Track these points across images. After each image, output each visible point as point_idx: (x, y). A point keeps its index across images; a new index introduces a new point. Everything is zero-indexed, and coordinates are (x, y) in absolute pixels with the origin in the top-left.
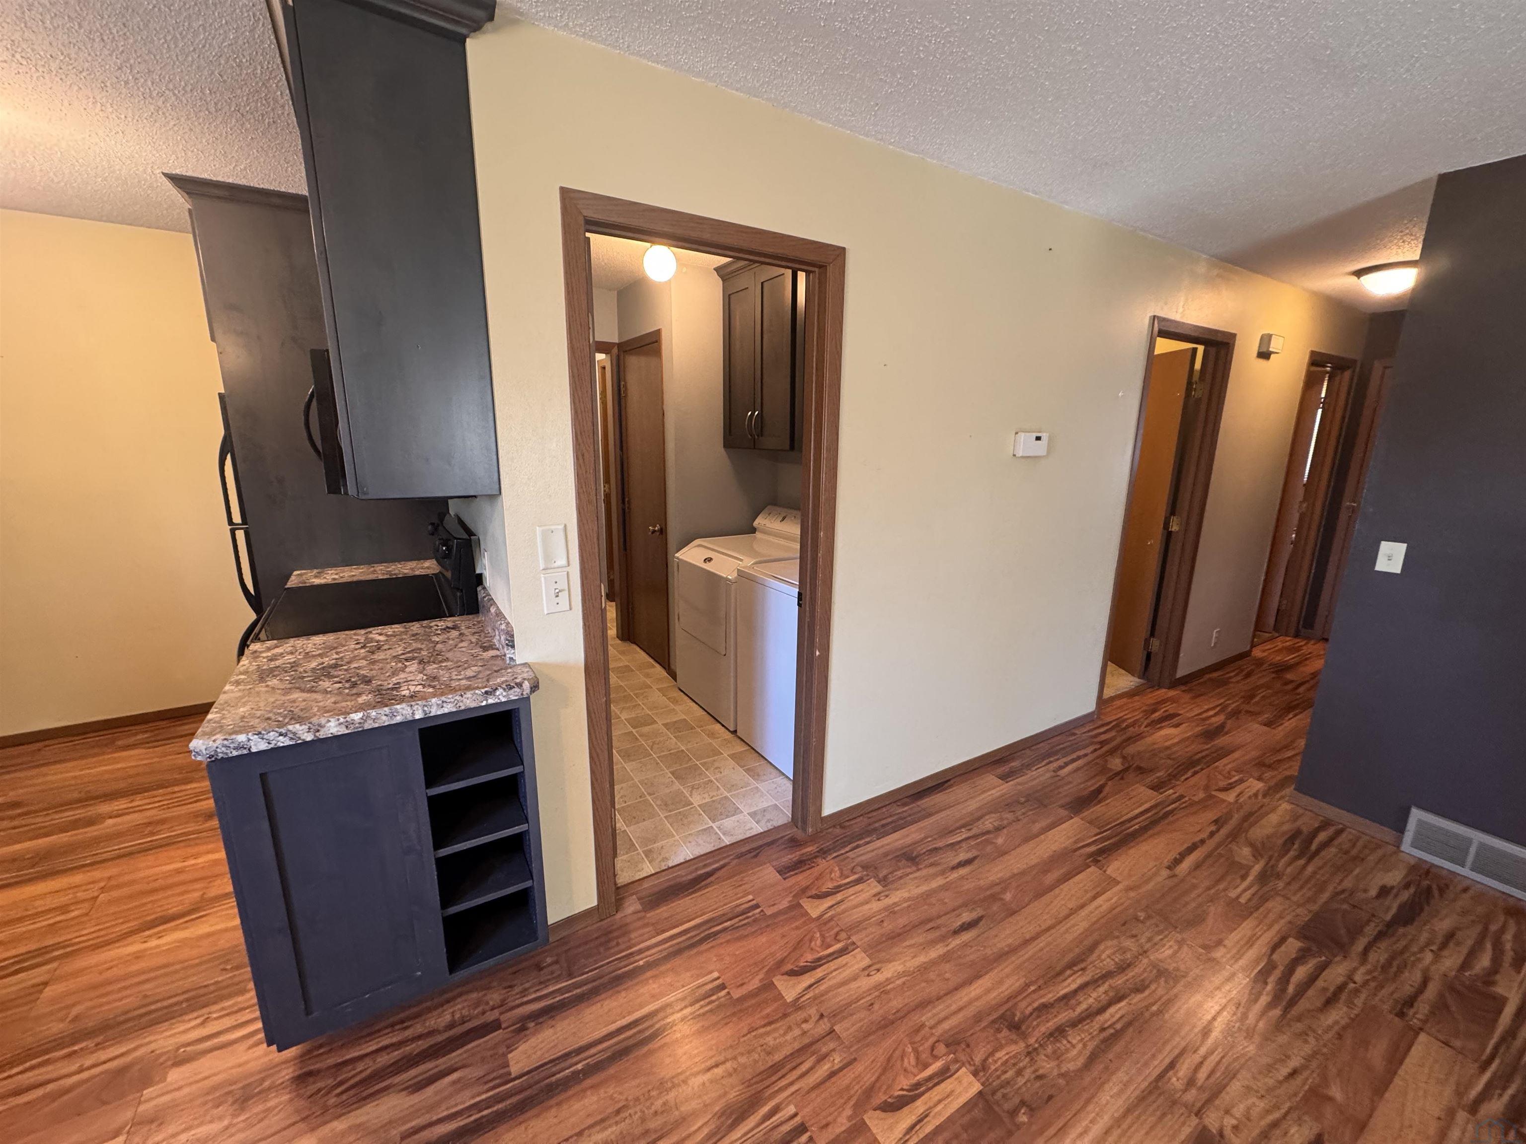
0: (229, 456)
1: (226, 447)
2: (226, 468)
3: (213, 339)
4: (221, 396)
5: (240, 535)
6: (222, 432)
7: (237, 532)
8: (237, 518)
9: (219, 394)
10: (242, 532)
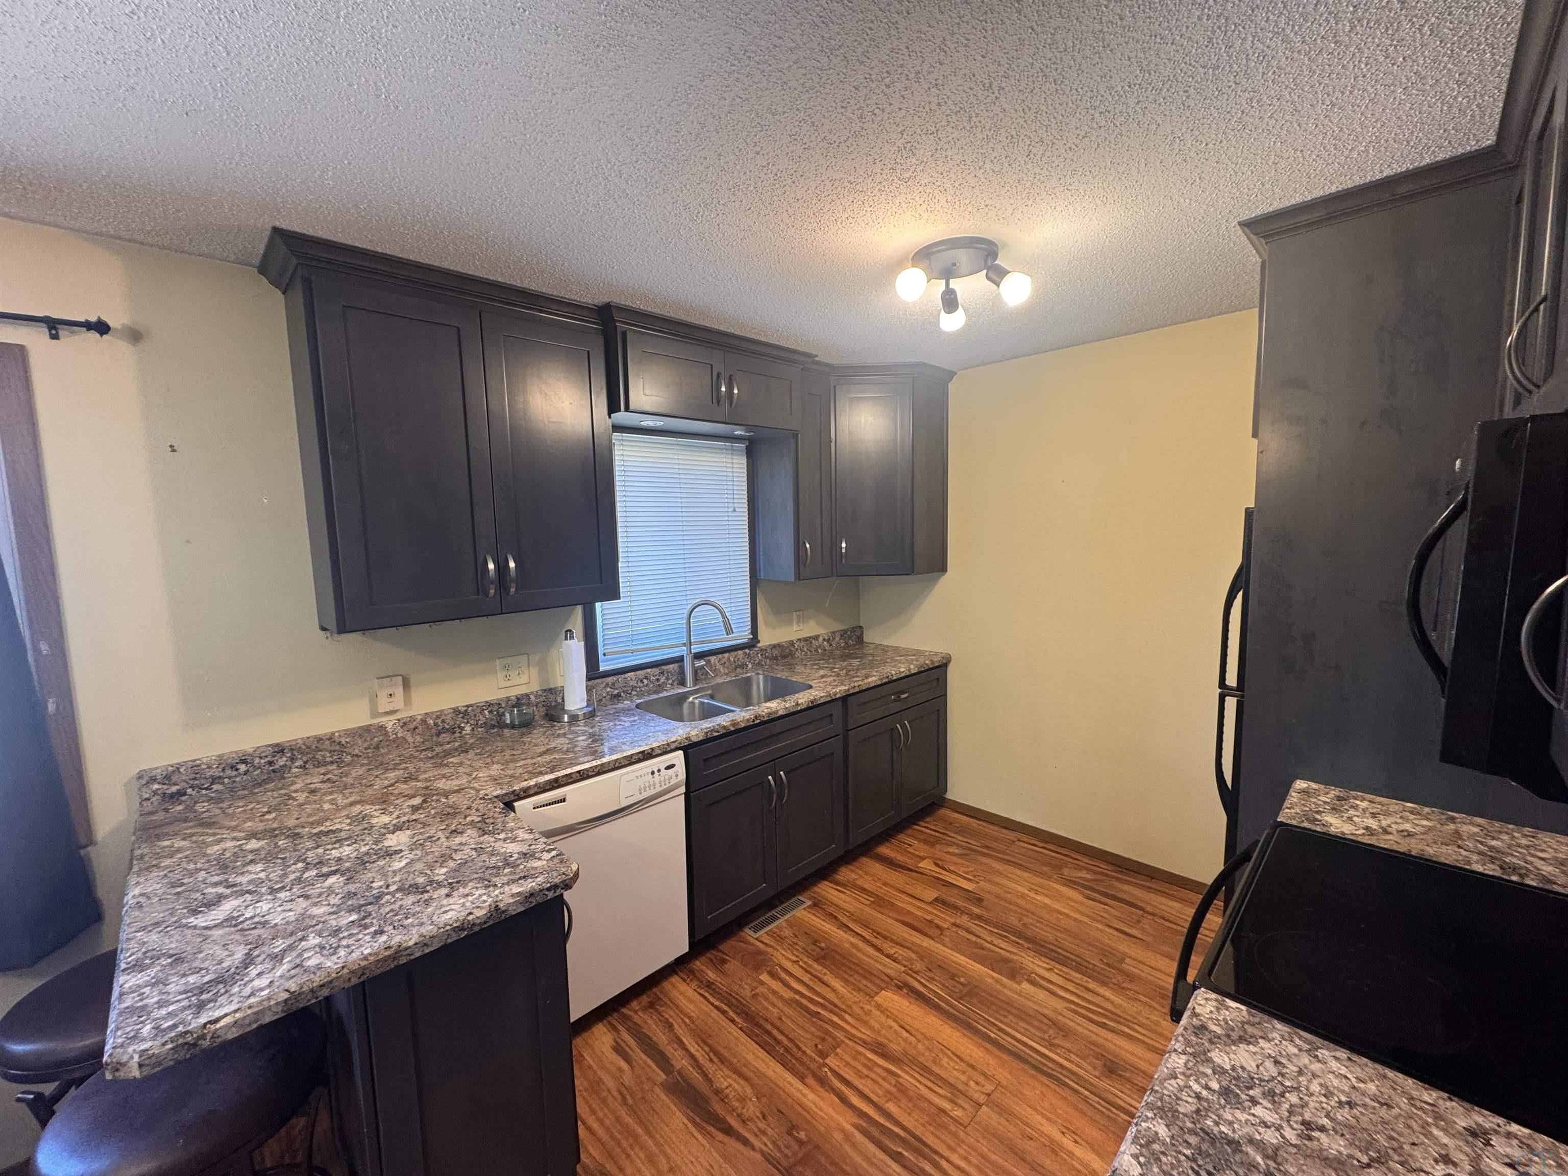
0: (1240, 594)
1: (1240, 582)
2: (1233, 610)
3: (1255, 435)
4: (1249, 513)
5: (1231, 703)
6: (1237, 560)
7: (1227, 698)
8: (1232, 680)
9: (1247, 509)
10: (1235, 699)
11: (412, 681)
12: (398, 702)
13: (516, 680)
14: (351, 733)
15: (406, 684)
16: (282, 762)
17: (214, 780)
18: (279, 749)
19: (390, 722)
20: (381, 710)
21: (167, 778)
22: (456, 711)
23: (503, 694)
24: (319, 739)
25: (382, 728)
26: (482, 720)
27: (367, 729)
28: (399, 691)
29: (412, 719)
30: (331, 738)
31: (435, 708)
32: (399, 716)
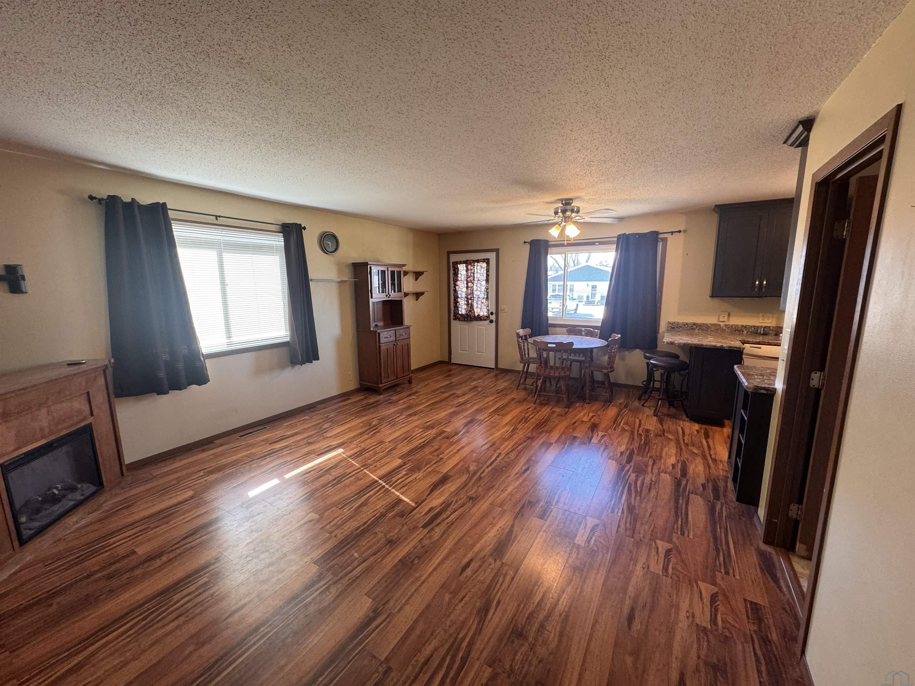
11: (731, 314)
12: (726, 319)
13: (766, 321)
14: (712, 325)
15: (729, 315)
16: (694, 327)
17: (681, 327)
18: (694, 324)
19: (722, 324)
20: (721, 320)
21: (673, 324)
22: (743, 326)
23: (760, 325)
24: (704, 324)
25: (720, 325)
26: (751, 330)
27: (716, 324)
28: (726, 316)
29: (729, 325)
30: (706, 324)
31: (736, 324)
32: (725, 323)
